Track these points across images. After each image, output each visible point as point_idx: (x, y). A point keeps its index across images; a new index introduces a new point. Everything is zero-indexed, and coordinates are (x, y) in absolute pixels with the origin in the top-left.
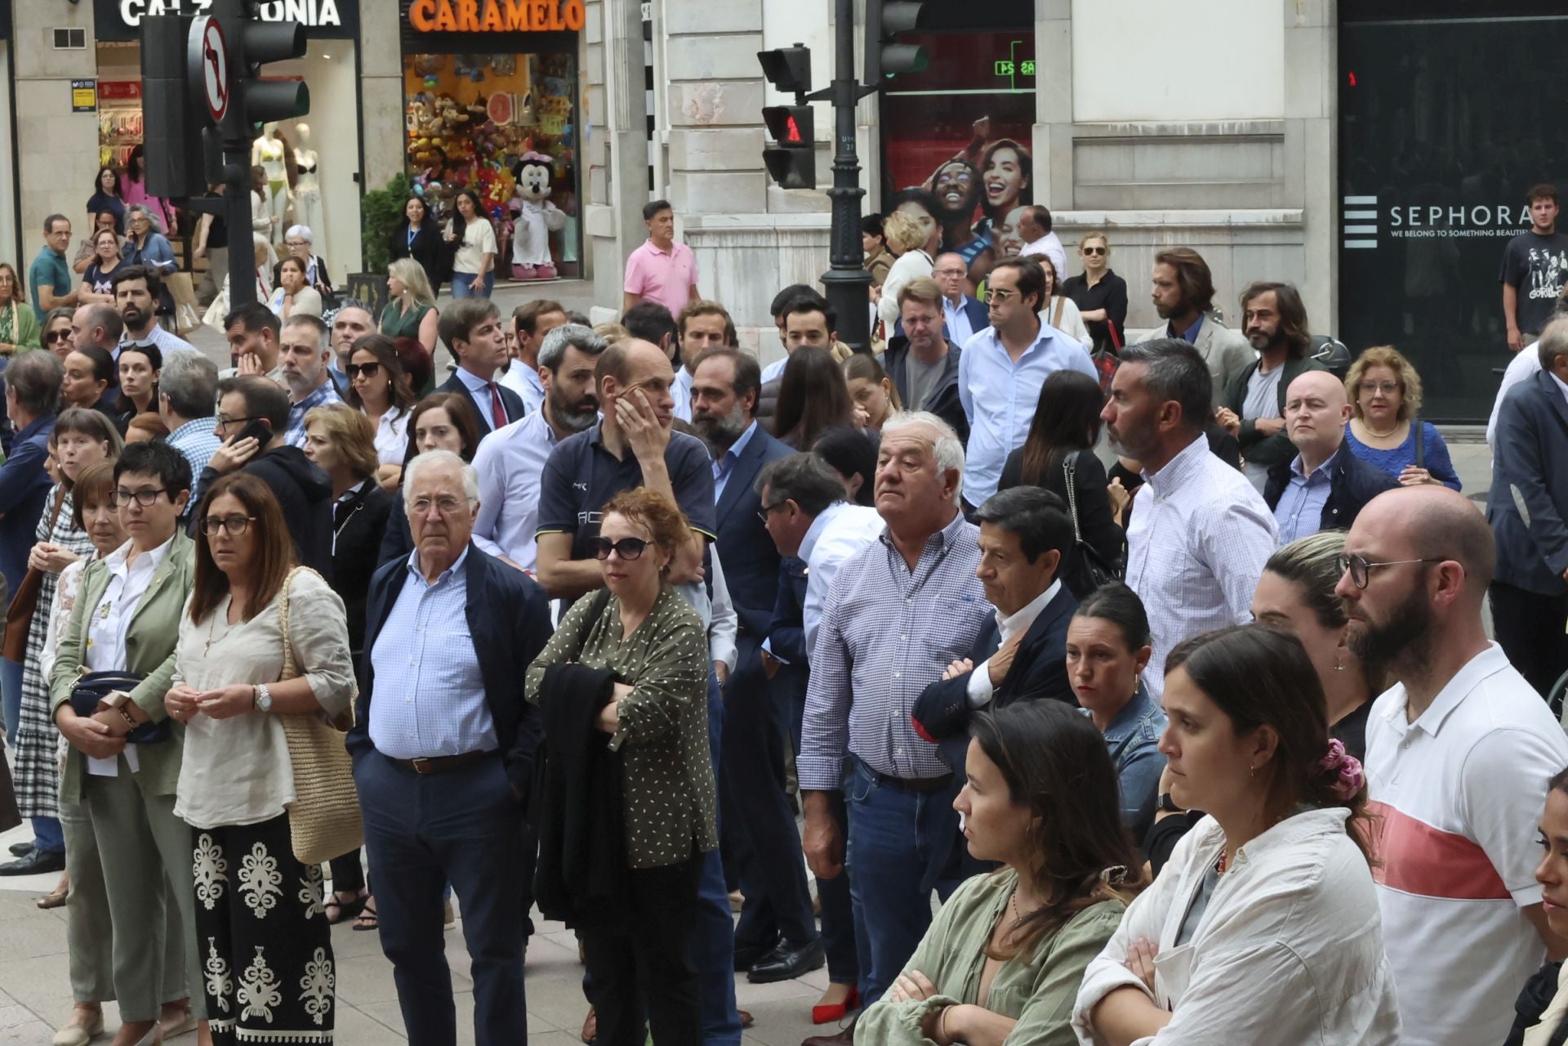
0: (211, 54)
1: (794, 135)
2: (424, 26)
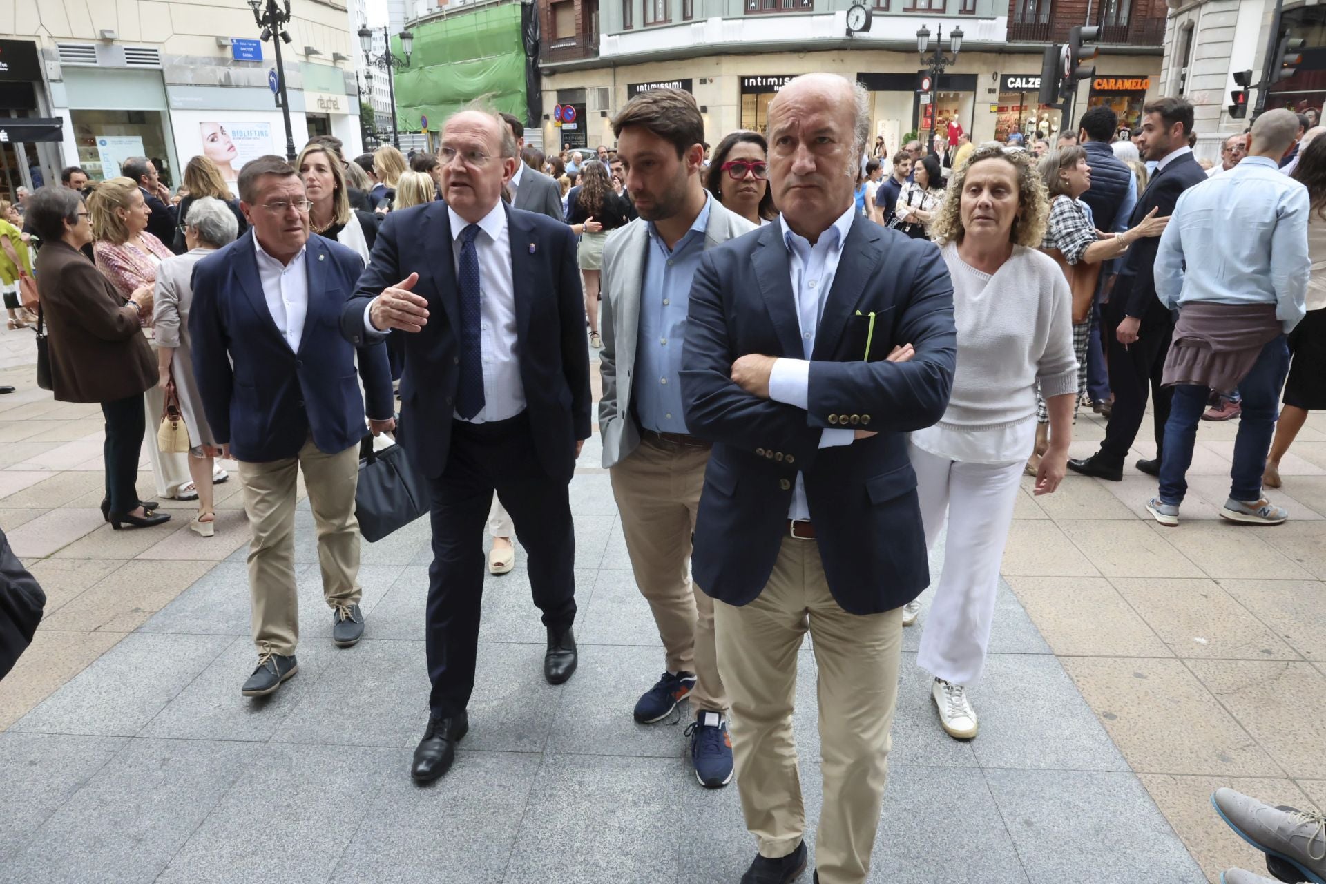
0: (1068, 56)
1: (1241, 100)
2: (1098, 88)
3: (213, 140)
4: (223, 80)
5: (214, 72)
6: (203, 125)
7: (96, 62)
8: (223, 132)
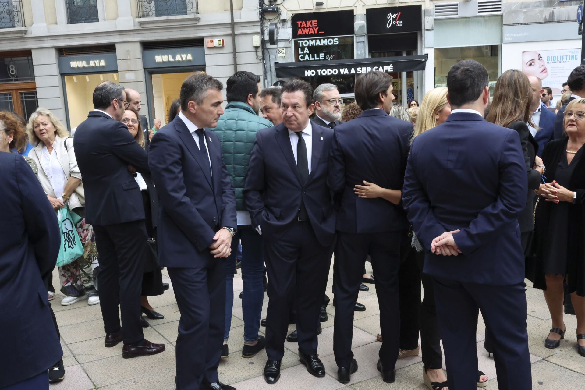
3: (530, 65)
4: (548, 18)
5: (541, 12)
6: (524, 53)
7: (457, 14)
8: (540, 58)
